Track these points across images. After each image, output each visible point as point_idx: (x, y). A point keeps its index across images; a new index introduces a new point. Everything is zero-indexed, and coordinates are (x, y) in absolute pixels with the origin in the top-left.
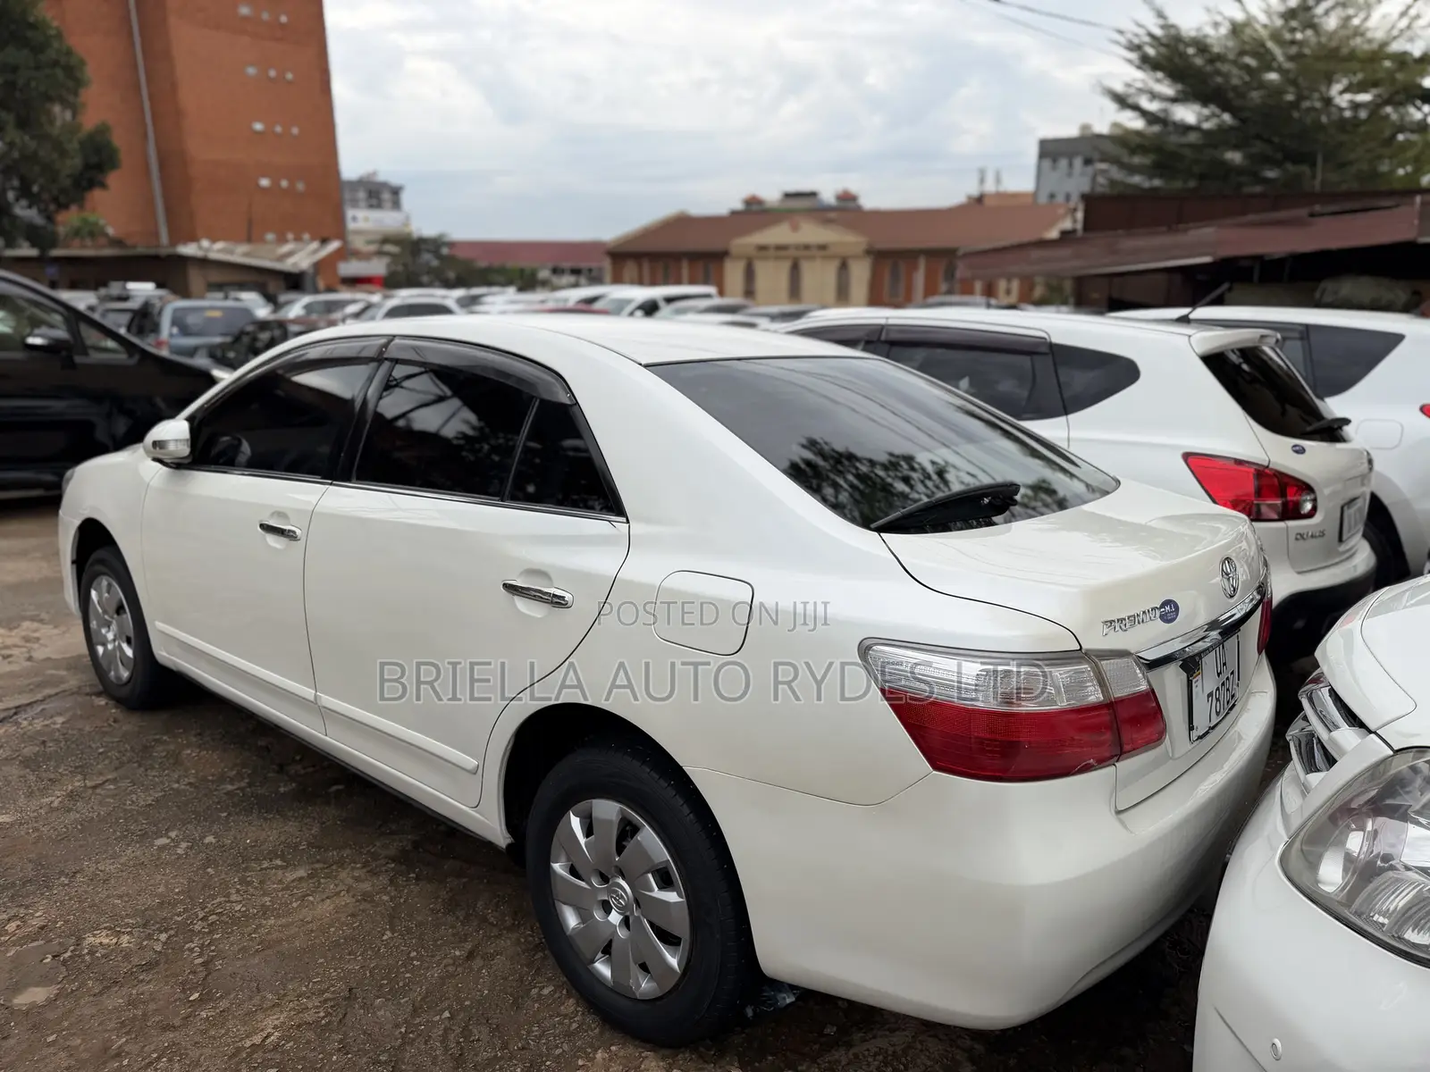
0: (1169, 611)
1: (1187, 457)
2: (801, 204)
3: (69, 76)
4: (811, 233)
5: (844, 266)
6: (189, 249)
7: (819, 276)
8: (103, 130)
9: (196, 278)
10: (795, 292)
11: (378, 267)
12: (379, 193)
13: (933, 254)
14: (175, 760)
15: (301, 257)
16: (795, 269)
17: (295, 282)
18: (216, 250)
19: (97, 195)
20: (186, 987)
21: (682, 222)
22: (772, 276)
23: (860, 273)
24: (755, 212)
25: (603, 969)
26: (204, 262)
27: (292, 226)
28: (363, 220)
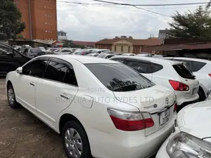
0: (155, 106)
1: (169, 81)
2: (124, 38)
3: (19, 15)
4: (125, 42)
5: (129, 47)
6: (35, 41)
7: (126, 48)
8: (24, 23)
9: (35, 45)
10: (122, 50)
11: (62, 44)
12: (63, 34)
13: (142, 46)
14: (18, 116)
15: (50, 42)
16: (122, 47)
17: (49, 46)
18: (39, 41)
19: (22, 32)
20: (11, 151)
21: (106, 40)
22: (119, 48)
23: (132, 48)
24: (117, 39)
25: (71, 153)
26: (37, 42)
27: (49, 38)
28: (60, 37)
